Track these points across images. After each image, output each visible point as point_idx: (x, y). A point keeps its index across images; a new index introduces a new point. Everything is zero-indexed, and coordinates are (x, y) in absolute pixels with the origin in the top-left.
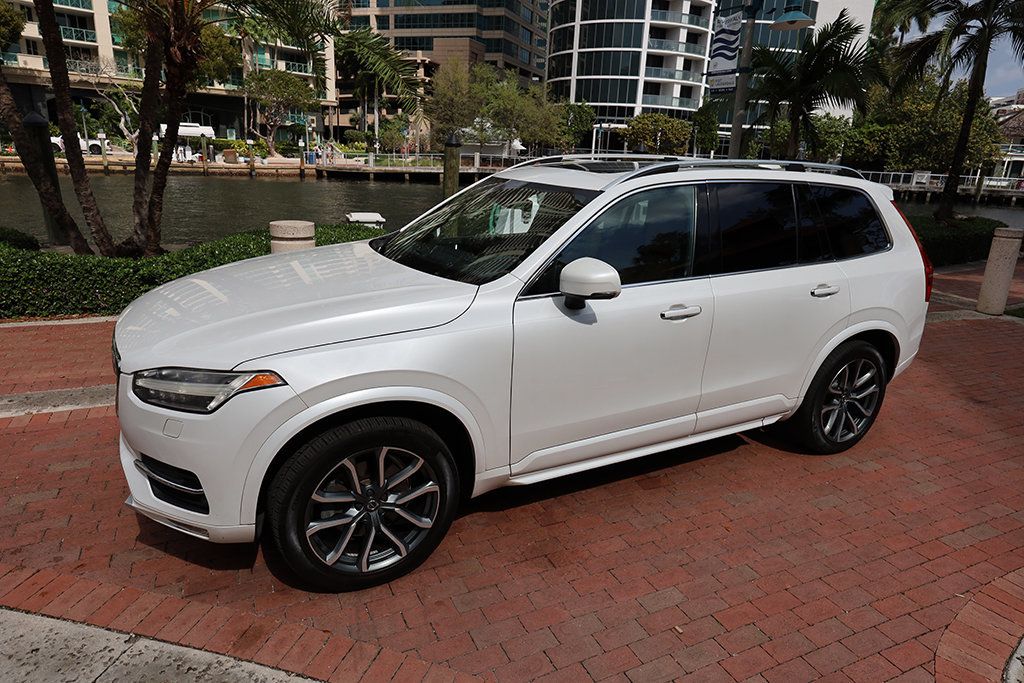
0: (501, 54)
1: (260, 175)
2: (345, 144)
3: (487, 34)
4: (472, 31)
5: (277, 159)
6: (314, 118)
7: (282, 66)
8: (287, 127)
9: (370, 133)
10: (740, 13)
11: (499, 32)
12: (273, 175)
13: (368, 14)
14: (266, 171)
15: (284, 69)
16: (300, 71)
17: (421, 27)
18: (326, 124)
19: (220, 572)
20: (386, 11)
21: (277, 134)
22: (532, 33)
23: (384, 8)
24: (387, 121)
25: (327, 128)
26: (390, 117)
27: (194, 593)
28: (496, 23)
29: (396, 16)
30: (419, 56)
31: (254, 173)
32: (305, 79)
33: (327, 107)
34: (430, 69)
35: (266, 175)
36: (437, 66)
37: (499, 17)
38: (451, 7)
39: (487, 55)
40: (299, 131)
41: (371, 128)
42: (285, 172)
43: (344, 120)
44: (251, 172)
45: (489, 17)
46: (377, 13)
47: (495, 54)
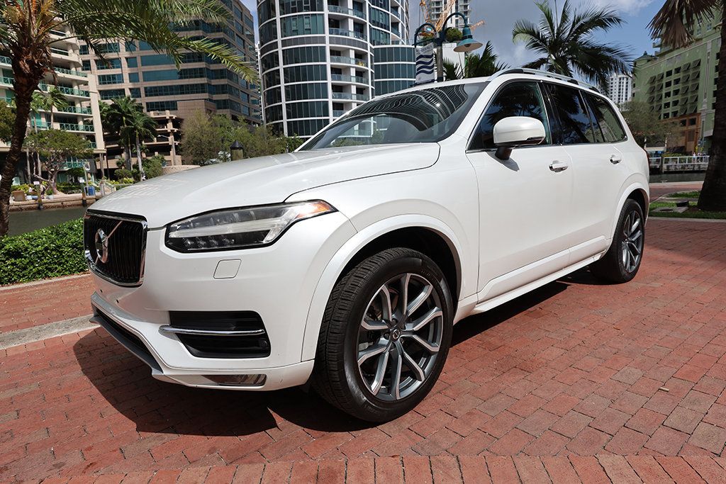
0: (229, 110)
1: (47, 207)
2: (116, 180)
3: (216, 97)
4: (206, 96)
5: (60, 196)
6: (88, 163)
7: (56, 126)
8: (65, 172)
9: (135, 170)
10: (431, 44)
11: (225, 95)
12: (59, 207)
13: (123, 87)
14: (53, 204)
15: (59, 129)
16: (73, 129)
17: (166, 95)
18: (98, 167)
19: (248, 436)
20: (137, 85)
21: (58, 178)
22: (248, 95)
23: (136, 83)
24: (148, 161)
25: (99, 171)
26: (149, 158)
27: (234, 459)
28: (223, 89)
29: (145, 88)
30: (168, 114)
31: (42, 207)
32: (78, 134)
33: (97, 155)
34: (177, 123)
35: (53, 207)
36: (181, 120)
37: (223, 85)
38: (187, 80)
39: (218, 111)
40: (77, 173)
41: (136, 167)
42: (69, 203)
43: (112, 164)
44: (40, 207)
45: (216, 86)
46: (131, 87)
47: (224, 110)
